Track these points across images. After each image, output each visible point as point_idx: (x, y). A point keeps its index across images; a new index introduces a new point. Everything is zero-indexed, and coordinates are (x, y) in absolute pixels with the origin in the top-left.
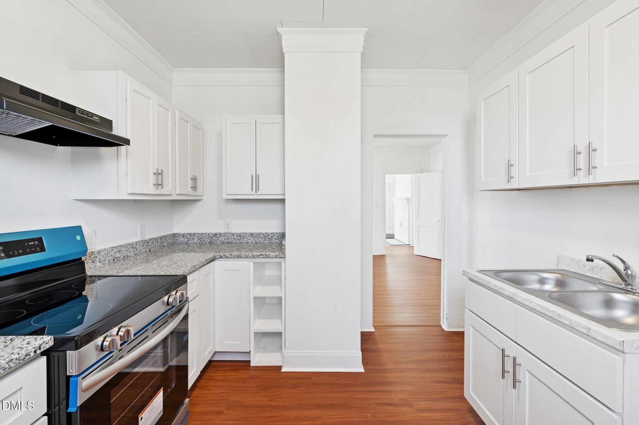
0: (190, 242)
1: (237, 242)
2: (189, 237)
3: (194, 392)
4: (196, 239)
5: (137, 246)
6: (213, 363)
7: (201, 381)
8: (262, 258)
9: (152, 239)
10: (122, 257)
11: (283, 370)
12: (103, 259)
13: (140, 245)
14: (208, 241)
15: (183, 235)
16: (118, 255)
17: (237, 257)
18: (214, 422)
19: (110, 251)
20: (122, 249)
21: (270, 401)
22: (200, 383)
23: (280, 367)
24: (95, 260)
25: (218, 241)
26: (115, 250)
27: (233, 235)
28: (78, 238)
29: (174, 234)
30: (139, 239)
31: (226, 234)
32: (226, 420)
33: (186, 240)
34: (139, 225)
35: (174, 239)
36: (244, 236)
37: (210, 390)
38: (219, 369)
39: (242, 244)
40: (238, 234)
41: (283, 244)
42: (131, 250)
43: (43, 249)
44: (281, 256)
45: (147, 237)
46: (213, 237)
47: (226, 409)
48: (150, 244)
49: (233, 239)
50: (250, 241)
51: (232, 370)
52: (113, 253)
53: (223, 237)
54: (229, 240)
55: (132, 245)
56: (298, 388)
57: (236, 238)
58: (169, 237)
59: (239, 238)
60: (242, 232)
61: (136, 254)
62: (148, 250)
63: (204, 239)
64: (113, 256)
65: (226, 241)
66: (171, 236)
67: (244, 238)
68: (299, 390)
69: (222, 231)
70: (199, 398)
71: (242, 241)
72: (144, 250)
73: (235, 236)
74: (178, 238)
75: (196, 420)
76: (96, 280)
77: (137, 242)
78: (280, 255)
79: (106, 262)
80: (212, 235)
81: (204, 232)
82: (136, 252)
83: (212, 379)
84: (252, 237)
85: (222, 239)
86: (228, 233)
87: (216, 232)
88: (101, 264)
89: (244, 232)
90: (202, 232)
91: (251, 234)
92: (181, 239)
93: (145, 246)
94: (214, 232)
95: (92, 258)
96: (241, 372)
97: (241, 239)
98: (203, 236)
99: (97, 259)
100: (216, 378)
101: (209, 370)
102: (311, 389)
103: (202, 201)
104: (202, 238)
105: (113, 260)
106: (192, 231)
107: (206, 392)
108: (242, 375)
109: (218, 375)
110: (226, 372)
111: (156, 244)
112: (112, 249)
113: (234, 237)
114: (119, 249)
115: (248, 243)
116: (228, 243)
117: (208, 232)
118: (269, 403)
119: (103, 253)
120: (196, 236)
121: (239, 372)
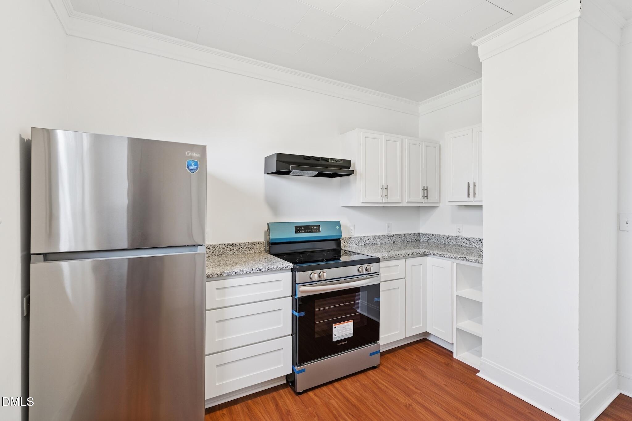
0: (430, 241)
1: (466, 245)
2: (429, 237)
3: (401, 350)
4: (434, 240)
5: (383, 238)
6: (427, 342)
7: (410, 347)
8: (462, 260)
9: (396, 235)
10: (371, 243)
11: (478, 374)
12: (358, 243)
13: (385, 238)
14: (443, 242)
15: (425, 235)
16: (367, 242)
17: (442, 256)
18: (398, 371)
19: (363, 238)
20: (371, 238)
21: (446, 386)
22: (408, 348)
23: (478, 371)
24: (352, 242)
25: (451, 243)
26: (366, 238)
27: (463, 239)
28: (338, 227)
29: (419, 234)
30: (386, 233)
31: (457, 237)
32: (405, 375)
33: (427, 239)
34: (386, 224)
35: (419, 237)
36: (473, 241)
37: (411, 355)
38: (428, 347)
39: (471, 248)
40: (467, 239)
41: (481, 250)
42: (378, 240)
43: (319, 231)
44: (479, 262)
45: (392, 233)
46: (447, 239)
47: (411, 370)
48: (394, 238)
49: (463, 243)
50: (478, 247)
51: (436, 352)
52: (364, 240)
53: (454, 240)
54: (459, 243)
55: (379, 237)
56: (479, 394)
57: (466, 242)
58: (413, 235)
59: (468, 242)
60: (471, 237)
61: (382, 244)
62: (392, 242)
63: (440, 240)
64: (365, 242)
65: (457, 243)
66: (415, 235)
67: (473, 243)
68: (479, 395)
69: (454, 234)
70: (400, 355)
71: (471, 246)
72: (389, 242)
73: (465, 240)
74: (421, 237)
75: (389, 364)
76: (353, 254)
77: (383, 236)
78: (478, 260)
79: (359, 245)
80: (446, 237)
81: (440, 234)
82: (382, 242)
83: (419, 350)
84: (480, 243)
85: (454, 241)
86: (459, 237)
87: (449, 235)
88: (356, 245)
89: (473, 237)
90: (439, 234)
91: (479, 240)
92: (424, 238)
93: (389, 239)
94: (447, 234)
95: (351, 241)
96: (442, 357)
97: (470, 244)
98: (439, 237)
99: (354, 242)
100: (421, 350)
101: (421, 344)
102: (492, 402)
103: (439, 208)
104: (438, 239)
105: (365, 244)
106: (432, 233)
107: (407, 354)
108: (442, 359)
109: (424, 350)
110: (431, 351)
111: (400, 239)
112: (364, 237)
113: (463, 241)
114: (369, 238)
115: (476, 248)
116: (459, 246)
117: (443, 234)
118: (444, 386)
119: (357, 239)
120: (434, 237)
121: (440, 356)
